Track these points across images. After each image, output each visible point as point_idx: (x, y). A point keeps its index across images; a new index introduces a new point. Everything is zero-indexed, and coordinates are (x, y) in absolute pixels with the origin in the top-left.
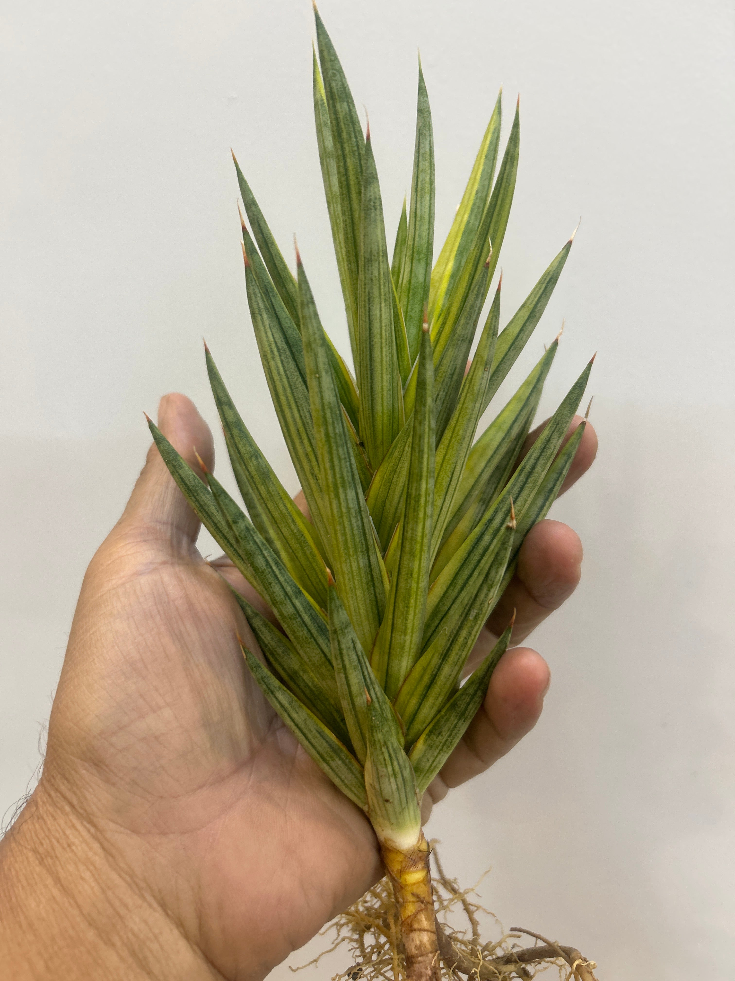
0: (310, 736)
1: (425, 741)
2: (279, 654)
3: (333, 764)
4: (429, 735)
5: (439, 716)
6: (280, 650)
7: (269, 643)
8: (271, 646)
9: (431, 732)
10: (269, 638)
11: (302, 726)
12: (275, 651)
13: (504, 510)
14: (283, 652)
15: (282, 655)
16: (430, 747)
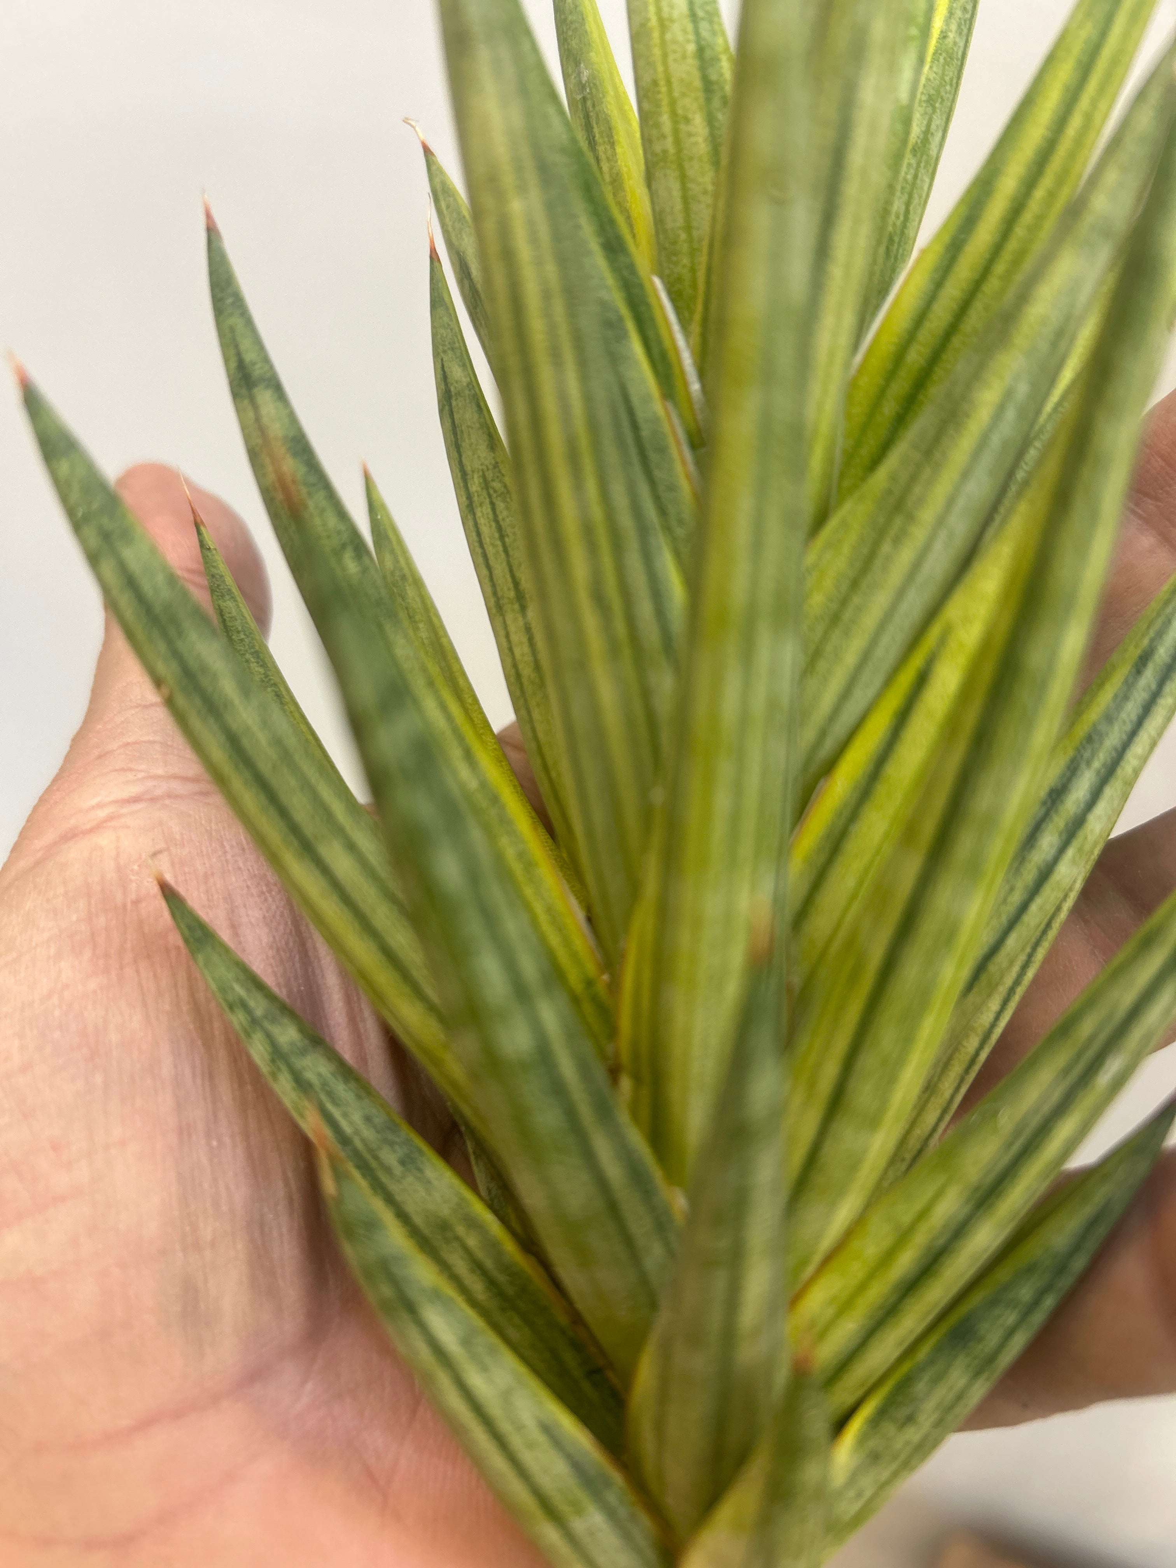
0: (516, 1441)
1: (862, 1439)
2: (388, 1170)
3: (578, 1525)
4: (875, 1422)
5: (905, 1368)
6: (390, 1157)
7: (357, 1132)
8: (363, 1140)
9: (882, 1414)
10: (357, 1117)
11: (495, 1410)
12: (376, 1158)
13: (1096, 764)
14: (402, 1163)
15: (398, 1169)
16: (874, 1458)
